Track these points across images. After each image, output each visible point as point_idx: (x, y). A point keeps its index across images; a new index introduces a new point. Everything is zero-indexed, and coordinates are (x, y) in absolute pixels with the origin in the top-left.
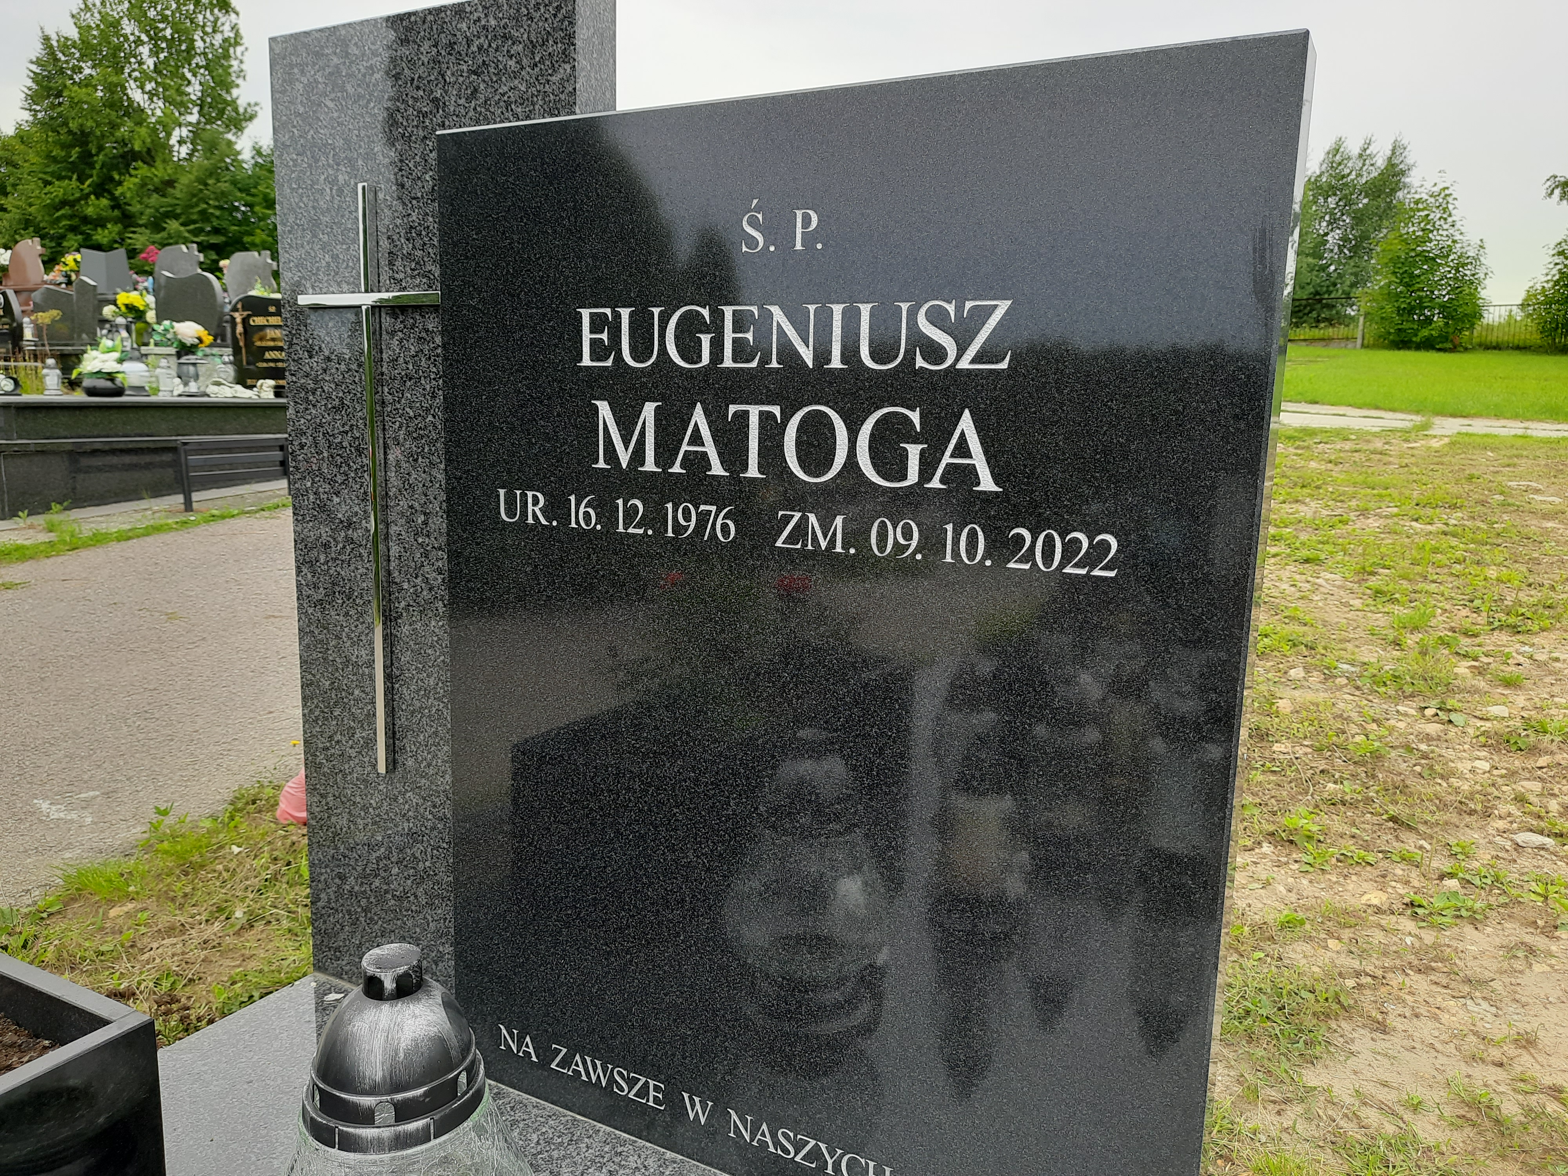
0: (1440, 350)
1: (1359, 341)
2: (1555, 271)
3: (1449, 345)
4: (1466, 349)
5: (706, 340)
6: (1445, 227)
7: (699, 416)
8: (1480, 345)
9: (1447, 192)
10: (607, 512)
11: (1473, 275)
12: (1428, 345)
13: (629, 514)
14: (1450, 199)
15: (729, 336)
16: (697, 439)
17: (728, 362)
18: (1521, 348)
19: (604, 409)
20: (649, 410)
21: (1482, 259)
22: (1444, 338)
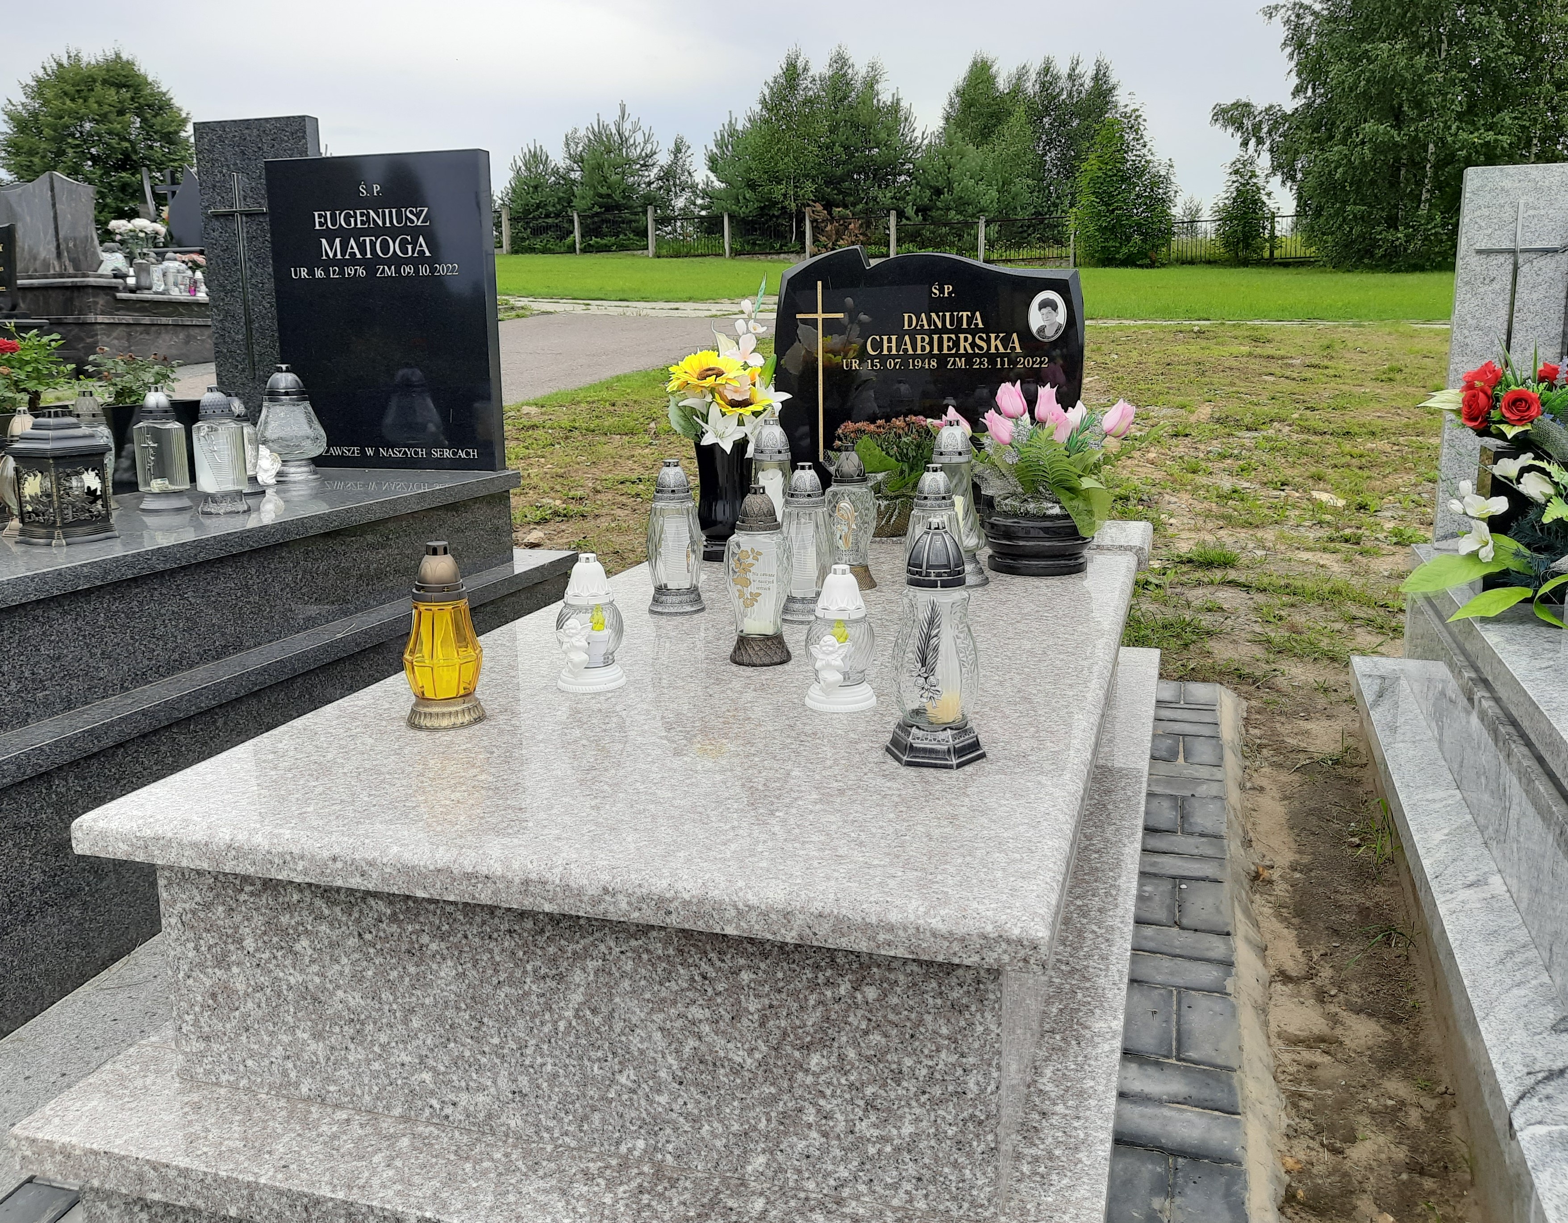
0: (1141, 266)
1: (1072, 259)
2: (1232, 189)
3: (1148, 261)
4: (1163, 265)
5: (352, 220)
6: (1139, 147)
7: (352, 242)
8: (1177, 261)
9: (1137, 113)
10: (327, 272)
11: (1165, 193)
12: (1129, 262)
13: (334, 271)
14: (1140, 120)
15: (359, 219)
16: (352, 248)
17: (359, 226)
18: (1210, 262)
19: (324, 241)
20: (338, 240)
21: (1172, 178)
22: (1143, 254)
